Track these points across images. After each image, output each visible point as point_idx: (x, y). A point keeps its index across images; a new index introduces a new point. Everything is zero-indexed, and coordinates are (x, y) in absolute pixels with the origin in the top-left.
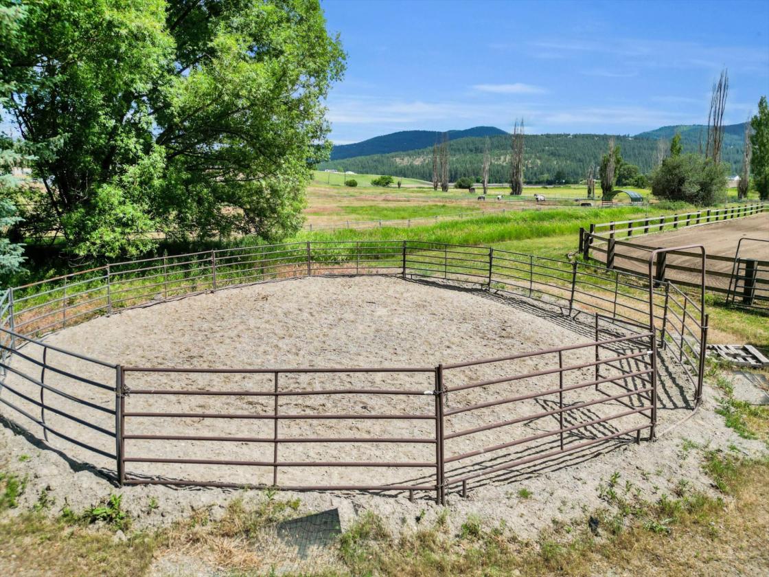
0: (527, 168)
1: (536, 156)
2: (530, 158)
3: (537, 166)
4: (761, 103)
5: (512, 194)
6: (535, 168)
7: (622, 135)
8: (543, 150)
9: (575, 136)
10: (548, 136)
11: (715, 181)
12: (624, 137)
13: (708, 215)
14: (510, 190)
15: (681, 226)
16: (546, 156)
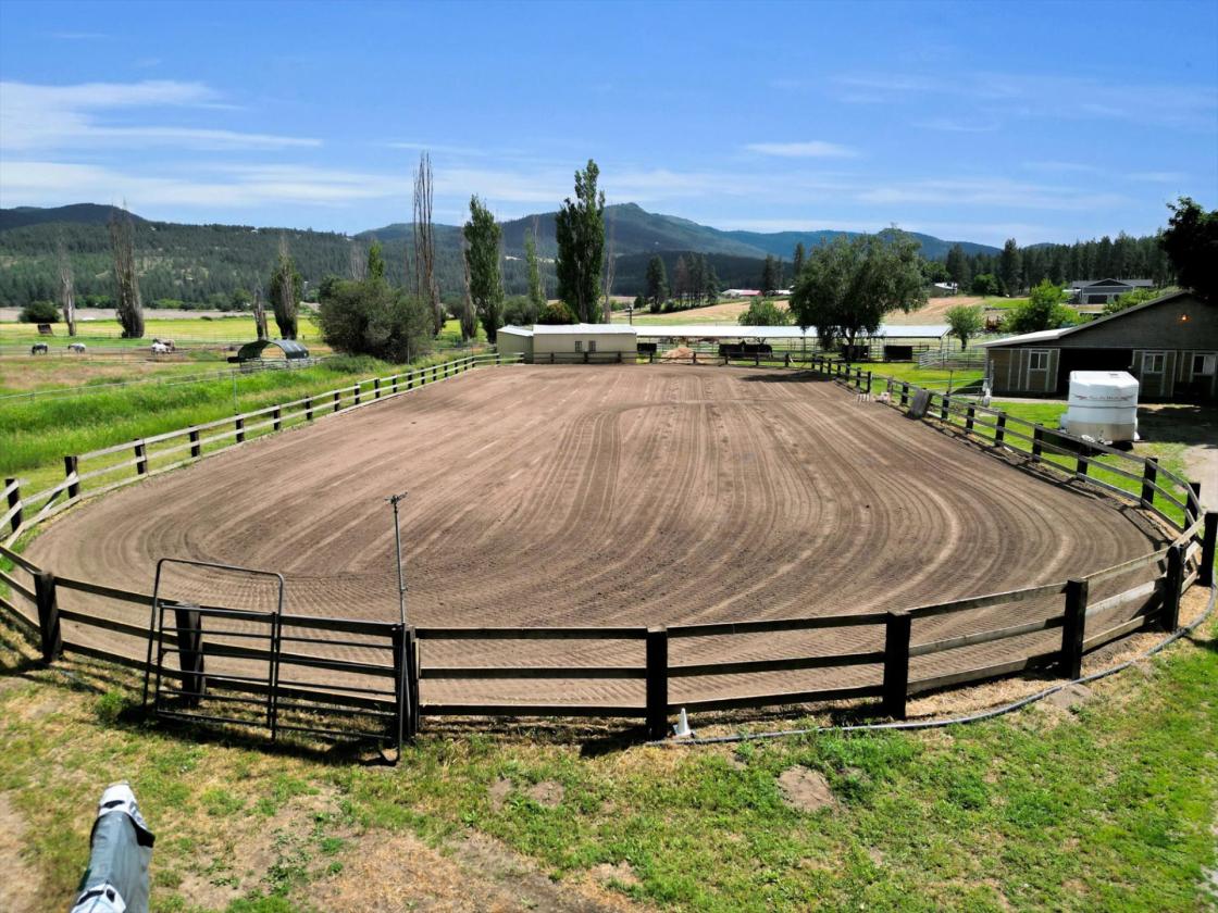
0: (185, 281)
1: (199, 260)
2: (189, 264)
3: (203, 278)
4: (473, 205)
5: (124, 336)
6: (201, 283)
7: (336, 233)
8: (211, 253)
9: (263, 231)
10: (216, 228)
11: (410, 322)
12: (340, 236)
13: (377, 387)
14: (120, 329)
15: (323, 413)
16: (218, 262)
